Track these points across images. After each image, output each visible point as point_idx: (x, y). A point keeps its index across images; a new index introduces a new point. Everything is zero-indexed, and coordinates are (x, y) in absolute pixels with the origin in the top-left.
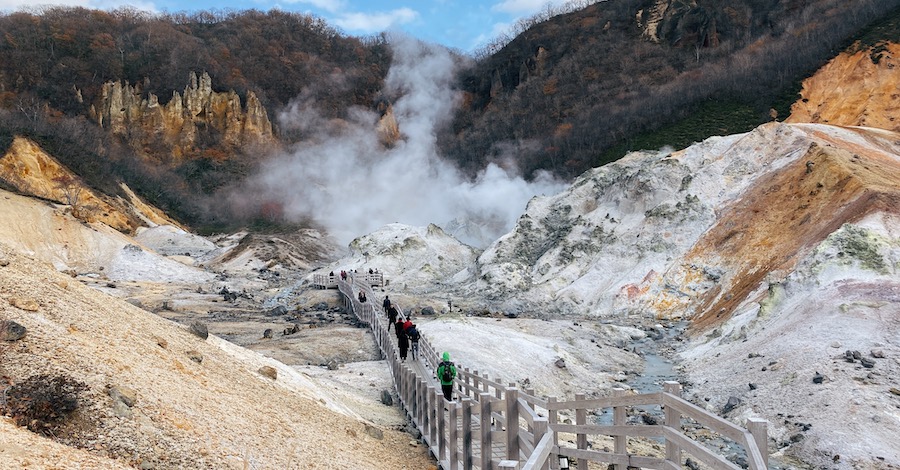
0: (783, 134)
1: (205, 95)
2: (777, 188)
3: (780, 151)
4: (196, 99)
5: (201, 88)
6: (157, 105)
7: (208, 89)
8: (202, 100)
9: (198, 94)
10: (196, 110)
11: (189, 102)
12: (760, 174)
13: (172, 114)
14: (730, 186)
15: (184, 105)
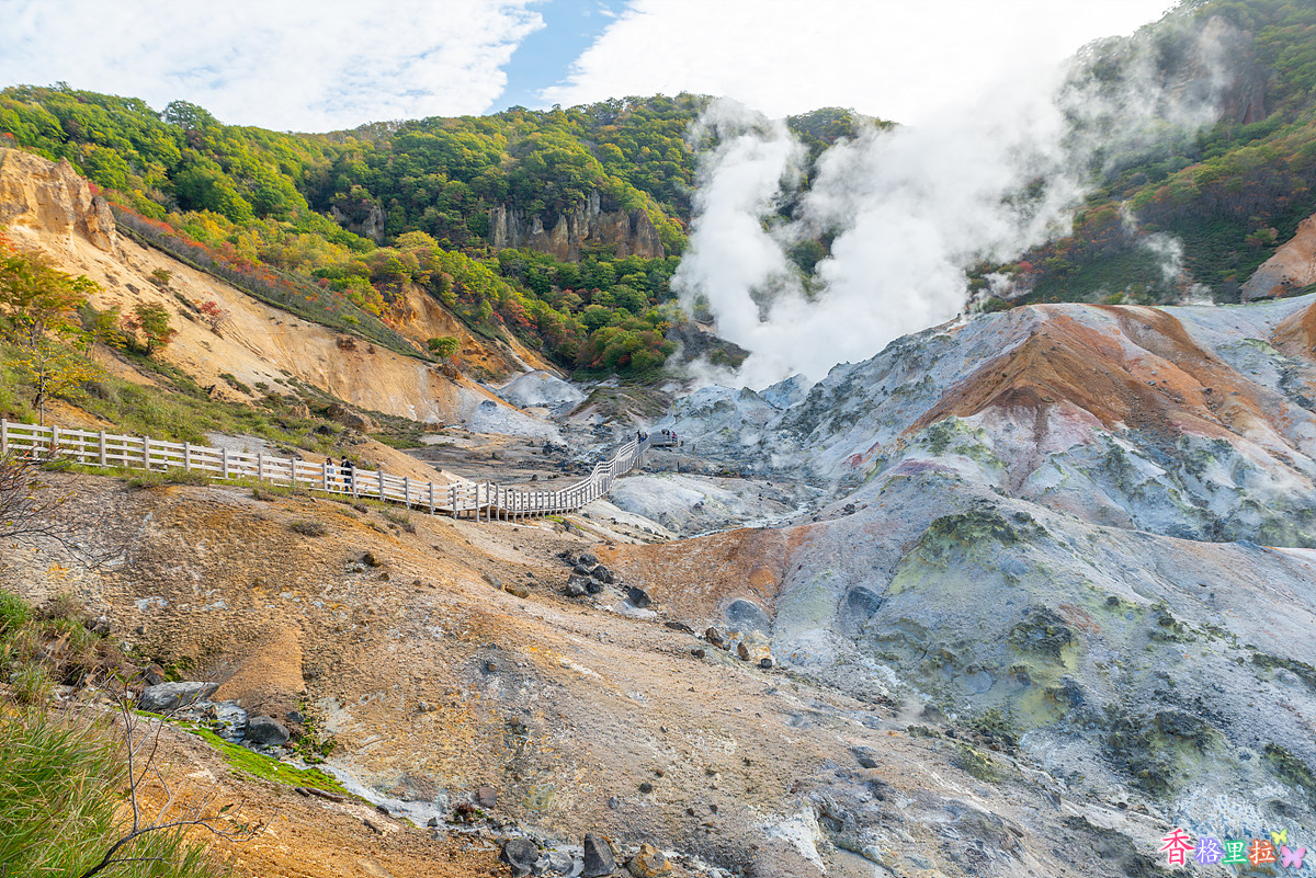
0: (1025, 319)
1: (593, 216)
2: (988, 374)
3: (1015, 337)
4: (583, 222)
5: (589, 208)
6: (541, 231)
7: (597, 209)
8: (589, 223)
9: (586, 217)
10: (583, 234)
11: (575, 225)
12: (989, 358)
13: (558, 240)
14: (965, 368)
15: (570, 229)
